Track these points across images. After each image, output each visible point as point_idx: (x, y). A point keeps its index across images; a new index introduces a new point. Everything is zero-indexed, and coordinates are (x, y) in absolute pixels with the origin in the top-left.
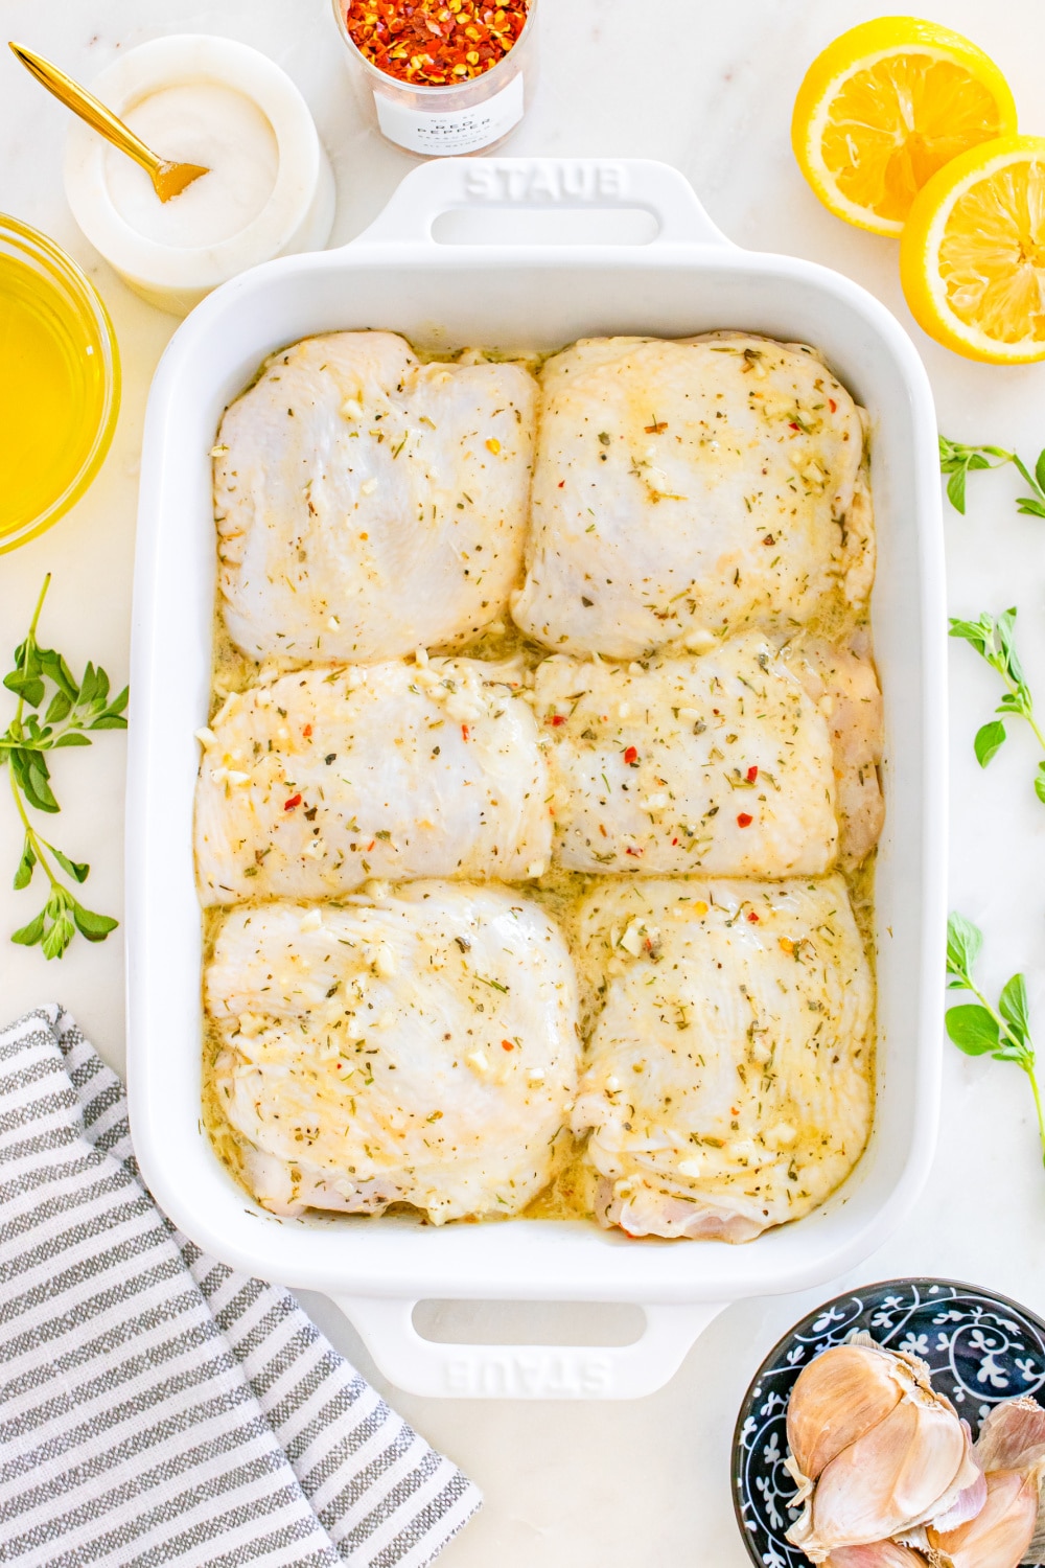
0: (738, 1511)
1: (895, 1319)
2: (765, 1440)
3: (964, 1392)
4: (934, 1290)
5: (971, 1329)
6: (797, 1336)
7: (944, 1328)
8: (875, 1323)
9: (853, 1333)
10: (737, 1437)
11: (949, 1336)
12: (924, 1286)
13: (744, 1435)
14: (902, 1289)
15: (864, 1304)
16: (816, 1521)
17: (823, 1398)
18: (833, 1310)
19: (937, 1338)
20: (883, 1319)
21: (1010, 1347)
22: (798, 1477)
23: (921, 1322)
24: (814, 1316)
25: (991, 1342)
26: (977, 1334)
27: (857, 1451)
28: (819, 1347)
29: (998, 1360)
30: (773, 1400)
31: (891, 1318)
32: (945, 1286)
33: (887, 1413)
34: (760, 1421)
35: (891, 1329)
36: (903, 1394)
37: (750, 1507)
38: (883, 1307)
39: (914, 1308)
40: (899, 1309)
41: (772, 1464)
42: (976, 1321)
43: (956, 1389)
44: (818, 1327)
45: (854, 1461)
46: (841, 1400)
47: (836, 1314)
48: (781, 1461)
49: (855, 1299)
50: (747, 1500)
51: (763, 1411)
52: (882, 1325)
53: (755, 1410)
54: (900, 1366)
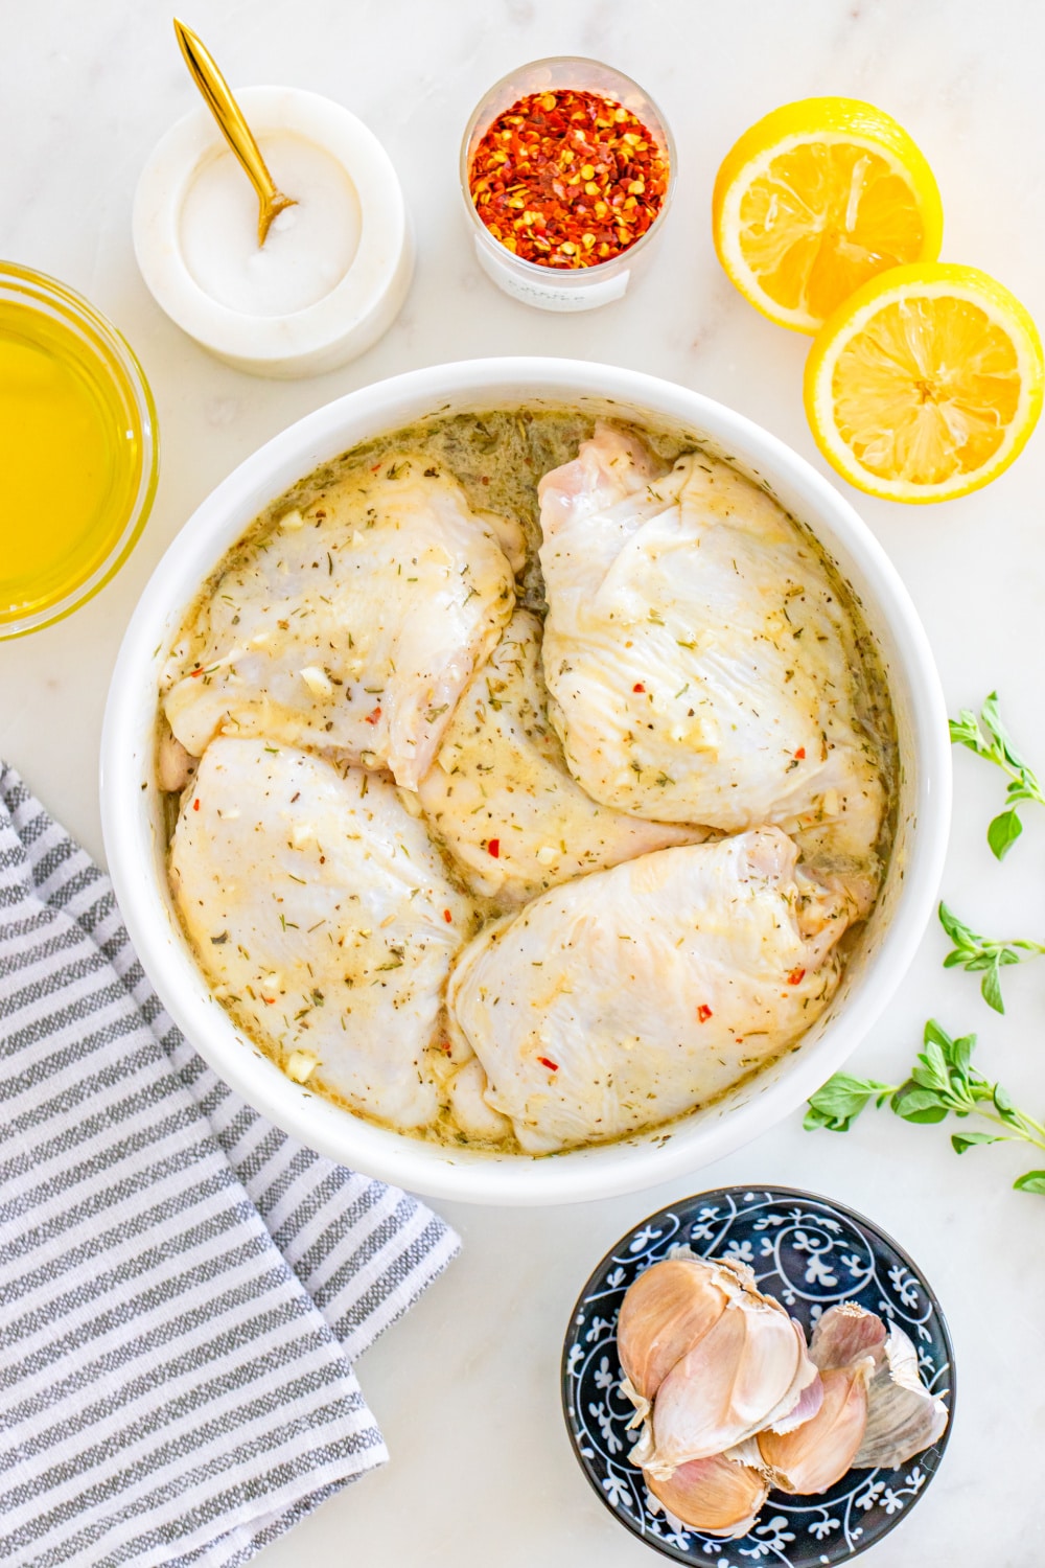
0: (573, 1440)
1: (715, 1229)
2: (595, 1365)
3: (794, 1294)
4: (749, 1197)
5: (792, 1232)
6: (615, 1259)
7: (767, 1232)
8: (695, 1236)
9: (674, 1248)
10: (565, 1366)
11: (773, 1239)
12: (738, 1194)
13: (571, 1364)
14: (717, 1198)
15: (680, 1218)
16: (657, 1439)
17: (649, 1316)
18: (648, 1228)
19: (760, 1243)
20: (701, 1231)
21: (835, 1247)
22: (634, 1398)
23: (741, 1230)
24: (630, 1237)
25: (815, 1242)
26: (800, 1235)
27: (689, 1364)
28: (640, 1266)
29: (824, 1259)
30: (598, 1325)
31: (711, 1229)
32: (759, 1191)
33: (714, 1321)
34: (587, 1348)
35: (712, 1240)
36: (728, 1300)
37: (585, 1436)
38: (701, 1219)
39: (732, 1216)
40: (717, 1219)
41: (605, 1389)
42: (797, 1223)
43: (785, 1293)
44: (636, 1247)
45: (688, 1374)
46: (668, 1313)
47: (653, 1231)
48: (615, 1384)
49: (670, 1215)
50: (581, 1428)
51: (589, 1337)
52: (703, 1237)
53: (580, 1338)
54: (723, 1273)
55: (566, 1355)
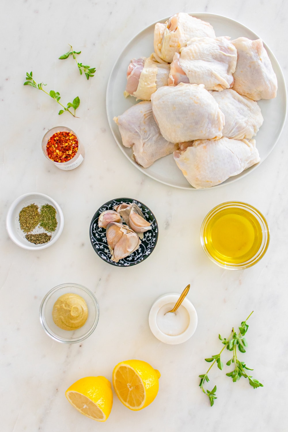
0: (141, 262)
2: (128, 261)
5: (99, 231)
8: (103, 248)
10: (128, 266)
12: (92, 243)
14: (94, 246)
15: (99, 251)
18: (102, 257)
19: (102, 236)
23: (100, 240)
24: (104, 260)
26: (99, 230)
34: (125, 262)
35: (103, 245)
38: (99, 248)
39: (97, 242)
40: (99, 245)
44: (105, 258)
47: (102, 256)
50: (139, 261)
51: (123, 263)
52: (103, 247)
53: (123, 264)
55: (126, 266)
